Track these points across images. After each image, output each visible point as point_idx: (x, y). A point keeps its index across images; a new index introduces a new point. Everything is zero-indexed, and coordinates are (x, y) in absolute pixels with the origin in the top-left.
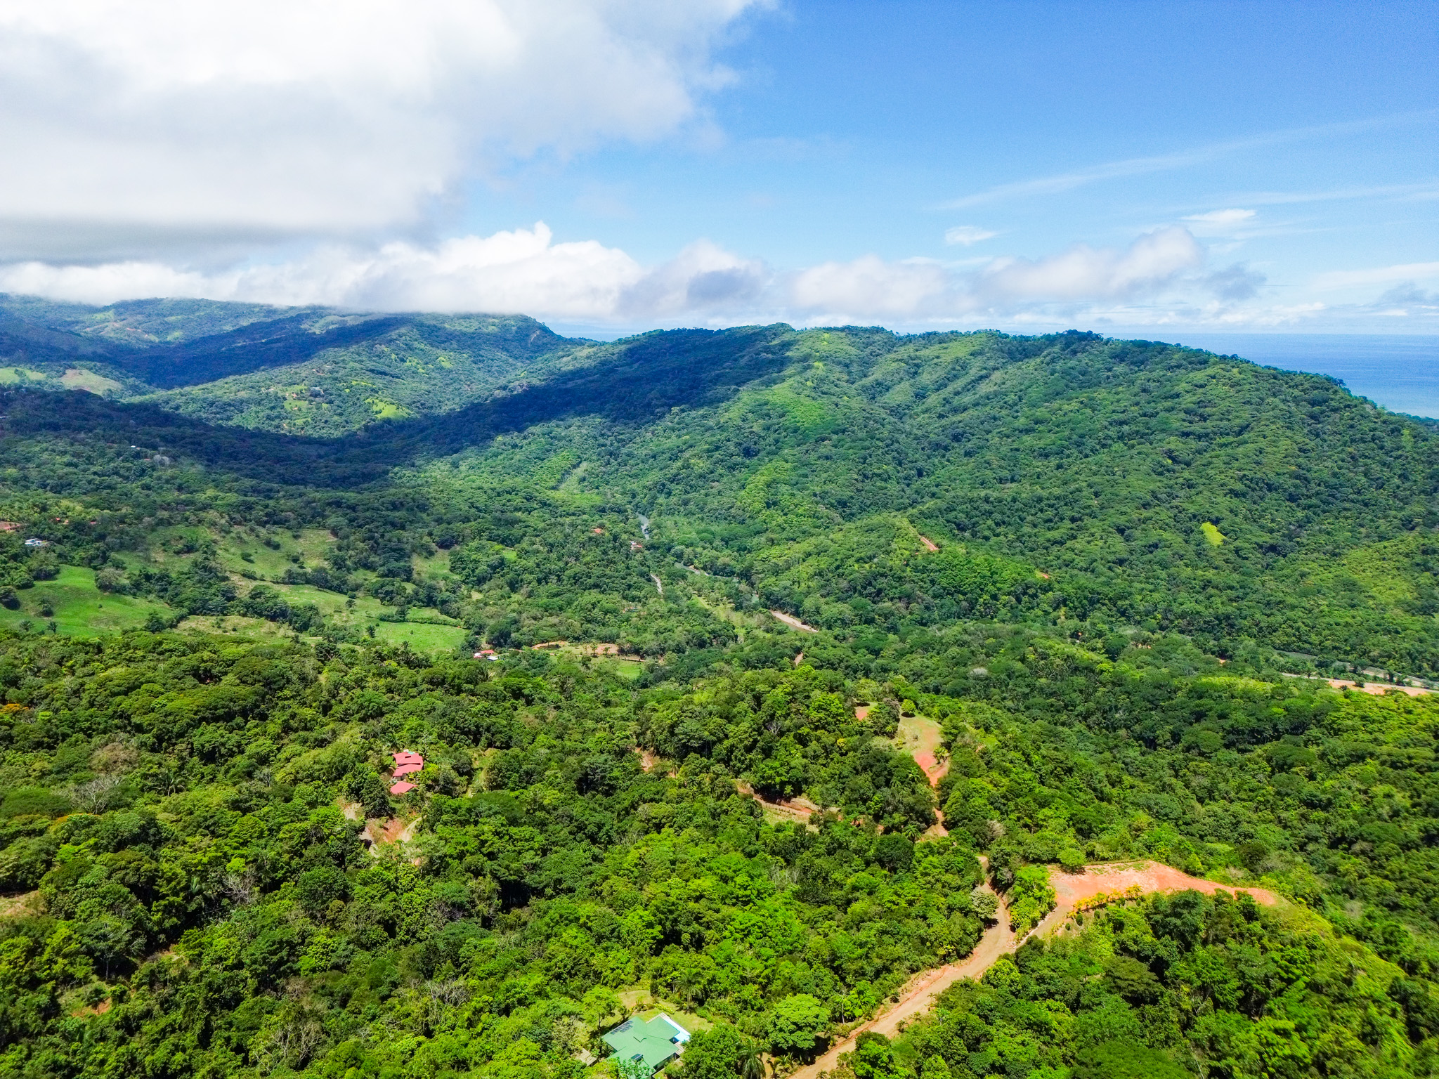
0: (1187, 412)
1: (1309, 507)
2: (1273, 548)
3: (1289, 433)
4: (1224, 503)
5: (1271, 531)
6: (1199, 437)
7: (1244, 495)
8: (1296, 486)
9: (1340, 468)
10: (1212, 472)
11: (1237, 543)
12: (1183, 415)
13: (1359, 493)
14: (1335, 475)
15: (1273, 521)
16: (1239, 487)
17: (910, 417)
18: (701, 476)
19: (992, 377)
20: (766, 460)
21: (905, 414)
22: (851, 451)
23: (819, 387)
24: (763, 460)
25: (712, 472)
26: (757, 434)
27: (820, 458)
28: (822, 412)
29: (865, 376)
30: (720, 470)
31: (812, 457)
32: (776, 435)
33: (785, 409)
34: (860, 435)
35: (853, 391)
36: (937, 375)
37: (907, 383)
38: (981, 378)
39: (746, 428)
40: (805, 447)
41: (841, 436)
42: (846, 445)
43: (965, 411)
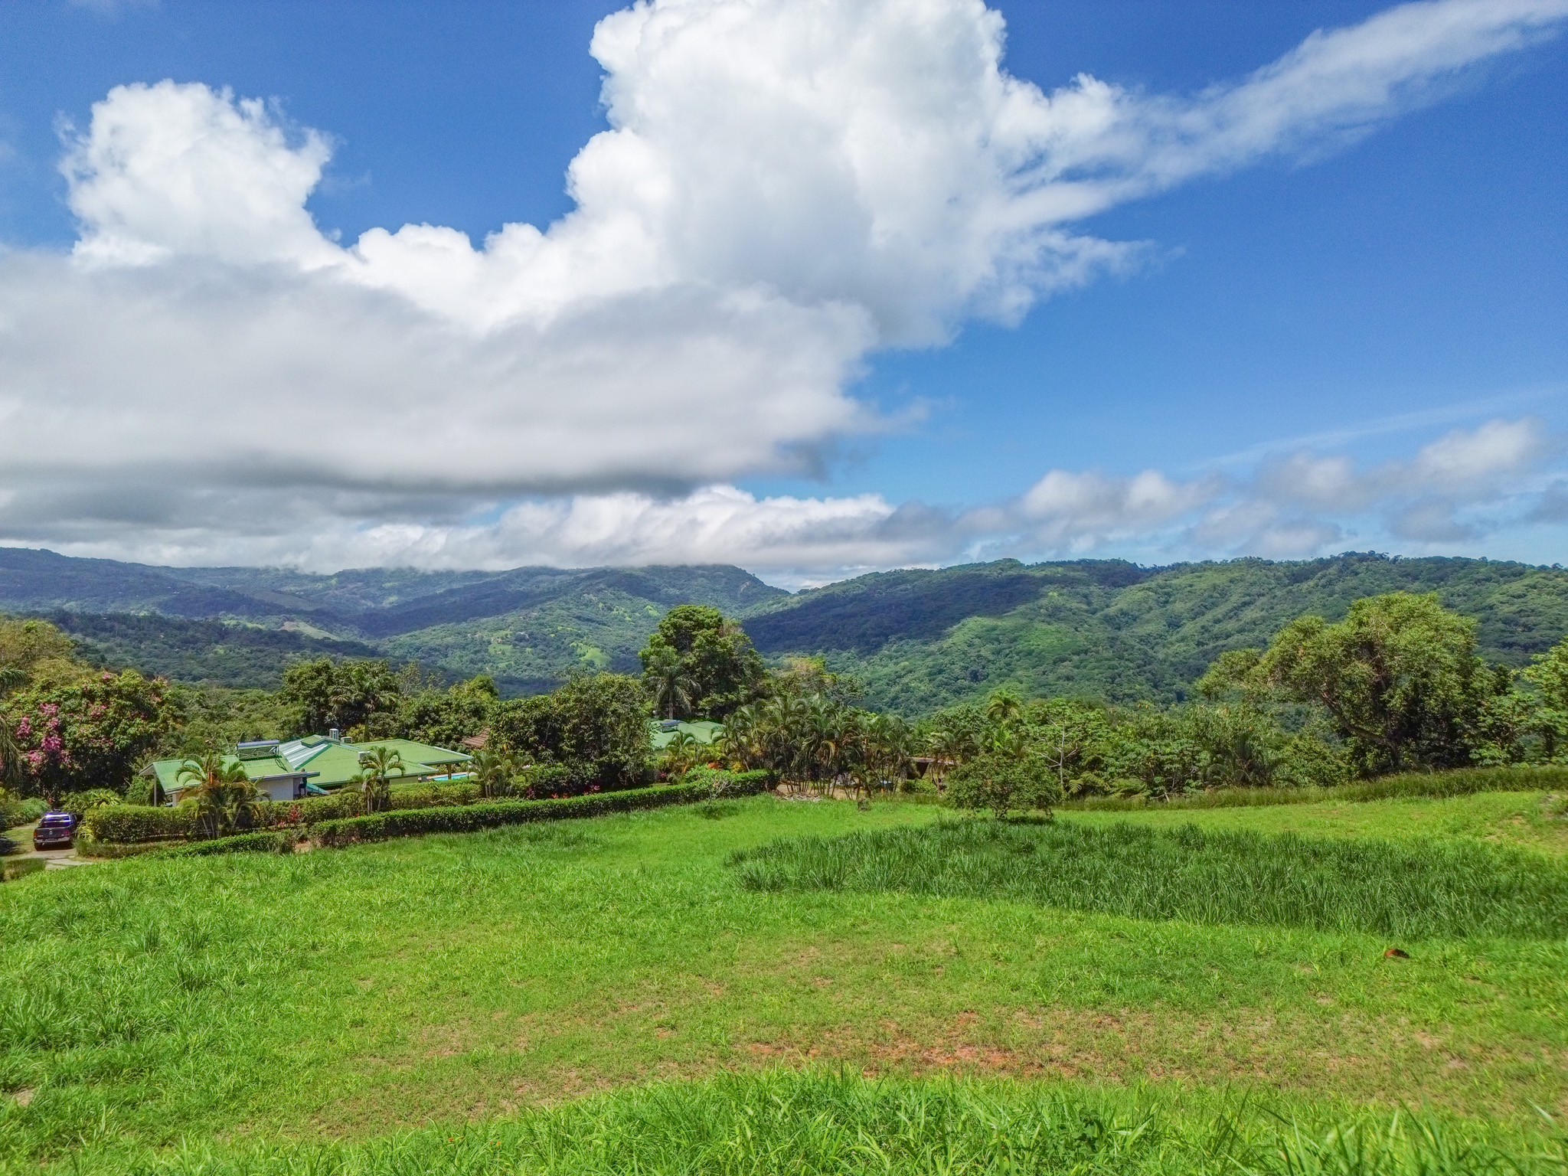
17: (1164, 646)
18: (922, 700)
19: (1258, 603)
20: (997, 682)
21: (1157, 644)
22: (1096, 671)
23: (1055, 614)
24: (993, 681)
25: (935, 696)
26: (986, 658)
27: (1059, 678)
28: (1059, 635)
29: (1108, 606)
30: (944, 694)
31: (1051, 677)
32: (1008, 659)
33: (1016, 634)
34: (1106, 654)
35: (1094, 620)
36: (1192, 603)
37: (1157, 612)
38: (1245, 604)
39: (973, 652)
40: (1042, 668)
41: (1083, 656)
42: (1090, 666)
43: (1228, 636)
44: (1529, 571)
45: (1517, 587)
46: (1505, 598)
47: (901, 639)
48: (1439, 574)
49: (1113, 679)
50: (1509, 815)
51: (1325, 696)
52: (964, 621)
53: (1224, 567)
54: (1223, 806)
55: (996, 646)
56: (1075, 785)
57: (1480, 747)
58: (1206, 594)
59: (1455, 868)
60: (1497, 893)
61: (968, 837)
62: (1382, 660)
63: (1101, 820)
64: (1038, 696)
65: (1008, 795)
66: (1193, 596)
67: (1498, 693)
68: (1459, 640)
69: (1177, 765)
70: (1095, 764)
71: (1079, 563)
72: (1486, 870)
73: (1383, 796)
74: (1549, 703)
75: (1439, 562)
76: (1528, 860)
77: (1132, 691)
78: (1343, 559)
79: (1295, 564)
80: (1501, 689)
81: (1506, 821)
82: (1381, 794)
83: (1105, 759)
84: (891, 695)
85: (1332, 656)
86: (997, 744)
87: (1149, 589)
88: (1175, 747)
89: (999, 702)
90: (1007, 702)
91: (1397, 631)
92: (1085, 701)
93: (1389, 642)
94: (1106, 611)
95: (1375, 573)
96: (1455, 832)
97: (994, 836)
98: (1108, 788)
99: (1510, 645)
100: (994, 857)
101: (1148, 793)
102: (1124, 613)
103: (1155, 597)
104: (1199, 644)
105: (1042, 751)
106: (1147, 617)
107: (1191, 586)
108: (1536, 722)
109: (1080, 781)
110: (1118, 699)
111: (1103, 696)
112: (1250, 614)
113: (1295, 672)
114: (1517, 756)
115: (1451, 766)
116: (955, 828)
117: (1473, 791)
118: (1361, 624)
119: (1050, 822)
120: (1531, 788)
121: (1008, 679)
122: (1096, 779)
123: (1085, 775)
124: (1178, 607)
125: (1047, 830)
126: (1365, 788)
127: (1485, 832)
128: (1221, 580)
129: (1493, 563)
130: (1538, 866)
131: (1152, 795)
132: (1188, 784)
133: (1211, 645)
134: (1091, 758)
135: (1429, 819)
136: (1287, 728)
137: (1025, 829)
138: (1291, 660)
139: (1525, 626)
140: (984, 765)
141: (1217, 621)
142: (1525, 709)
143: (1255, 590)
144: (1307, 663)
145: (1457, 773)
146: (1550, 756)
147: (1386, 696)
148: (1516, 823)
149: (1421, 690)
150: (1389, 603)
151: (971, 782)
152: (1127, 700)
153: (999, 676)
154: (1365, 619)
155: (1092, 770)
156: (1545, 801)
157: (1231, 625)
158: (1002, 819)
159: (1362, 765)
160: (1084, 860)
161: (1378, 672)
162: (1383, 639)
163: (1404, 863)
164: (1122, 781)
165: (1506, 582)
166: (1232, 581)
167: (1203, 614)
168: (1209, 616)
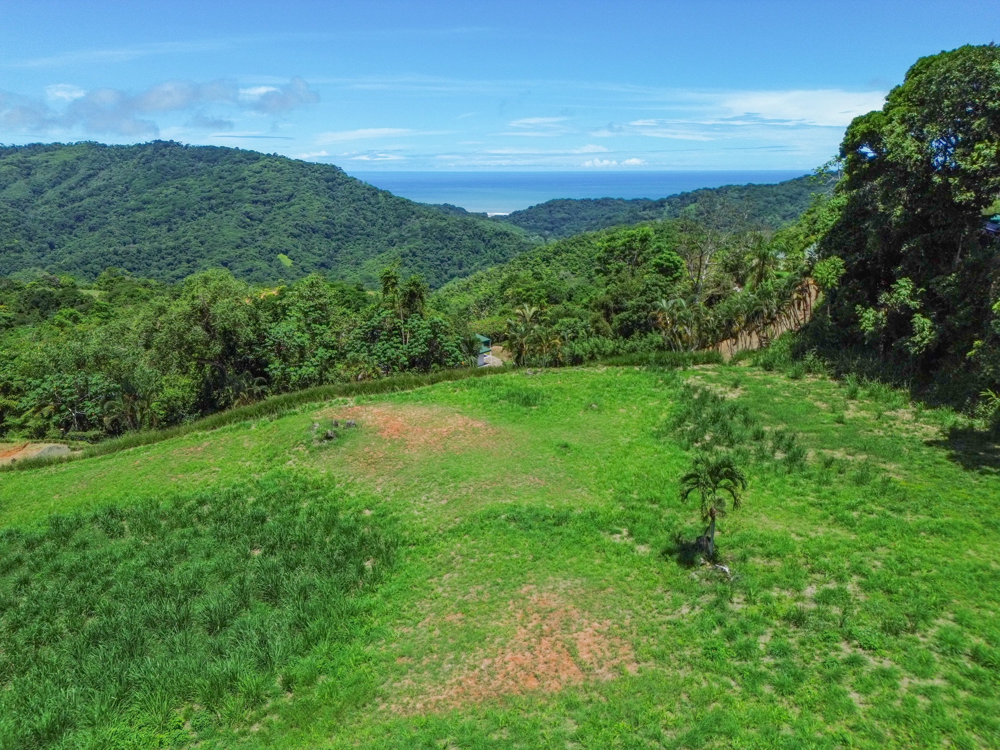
0: (253, 188)
1: (338, 240)
2: (323, 265)
3: (317, 197)
4: (289, 242)
5: (320, 256)
6: (264, 203)
7: (299, 236)
8: (328, 228)
9: (350, 216)
10: (276, 224)
11: (301, 264)
12: (250, 190)
13: (363, 229)
14: (348, 220)
15: (320, 250)
16: (295, 231)
17: (33, 208)
19: (100, 175)
21: (27, 206)
36: (50, 175)
37: (21, 182)
38: (90, 176)
43: (82, 200)
44: (262, 157)
45: (256, 166)
46: (251, 174)
48: (213, 157)
53: (70, 148)
58: (60, 168)
66: (50, 170)
75: (213, 149)
77: (12, 245)
78: (154, 145)
79: (122, 147)
87: (12, 164)
95: (175, 155)
103: (19, 170)
104: (60, 206)
106: (14, 185)
107: (47, 162)
124: (39, 177)
128: (69, 157)
129: (243, 151)
133: (70, 206)
139: (262, 190)
141: (72, 189)
143: (96, 165)
157: (82, 192)
165: (251, 163)
166: (78, 159)
167: (60, 183)
168: (64, 185)
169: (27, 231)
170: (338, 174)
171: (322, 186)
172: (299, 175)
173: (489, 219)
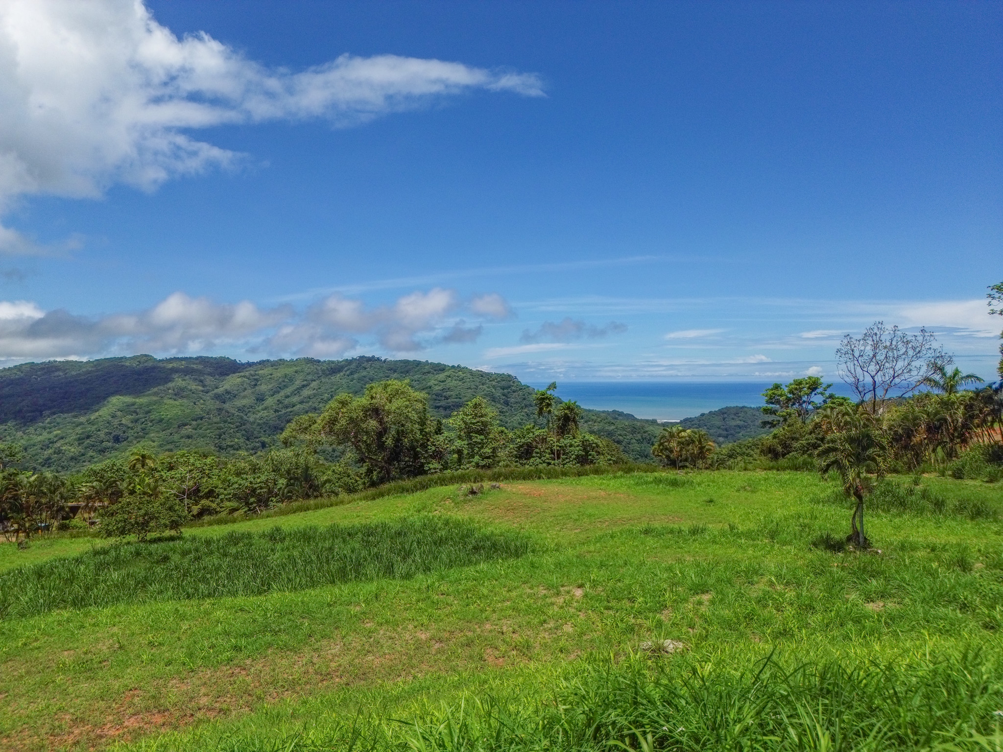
0: (437, 395)
6: (445, 408)
17: (254, 413)
18: (72, 458)
19: (312, 385)
20: (135, 442)
21: (249, 412)
22: (208, 431)
23: (179, 394)
24: (131, 442)
25: (83, 455)
26: (126, 426)
27: (182, 437)
28: (183, 408)
29: (217, 388)
30: (91, 453)
31: (176, 437)
32: (143, 426)
33: (151, 408)
34: (215, 420)
35: (207, 397)
36: (272, 385)
37: (249, 391)
38: (304, 386)
39: (116, 422)
40: (169, 431)
41: (199, 421)
42: (204, 428)
43: (294, 406)
44: (447, 368)
45: (442, 376)
46: (436, 382)
47: (54, 413)
48: (406, 369)
49: (220, 436)
50: (444, 499)
51: (353, 440)
52: (110, 399)
53: (292, 363)
54: (294, 512)
55: (134, 416)
56: (196, 509)
57: (429, 463)
58: (281, 380)
59: (421, 532)
60: (440, 542)
61: (117, 558)
62: (382, 418)
63: (216, 532)
64: (166, 450)
65: (148, 522)
66: (272, 381)
67: (437, 434)
68: (419, 406)
69: (265, 490)
70: (211, 494)
71: (197, 358)
72: (434, 531)
73: (383, 496)
74: (460, 437)
75: (406, 362)
76: (453, 522)
77: (232, 443)
78: (358, 360)
79: (333, 362)
80: (439, 431)
81: (442, 503)
82: (382, 495)
83: (217, 490)
84: (46, 457)
85: (357, 417)
86: (138, 487)
87: (244, 376)
88: (263, 478)
89: (137, 457)
90: (143, 456)
91: (390, 402)
92: (201, 450)
93: (386, 408)
94: (216, 391)
95: (375, 368)
96: (419, 511)
97: (138, 554)
98: (218, 509)
99: (438, 407)
100: (139, 569)
101: (246, 509)
102: (228, 392)
103: (248, 381)
104: (276, 411)
105: (172, 489)
106: (242, 394)
107: (271, 375)
108: (454, 447)
109: (199, 506)
110: (223, 449)
111: (213, 448)
112: (306, 392)
113: (337, 427)
114: (445, 467)
115: (415, 475)
116: (105, 552)
117: (427, 488)
118: (372, 398)
119: (180, 538)
120: (453, 484)
121: (144, 440)
122: (211, 504)
123: (203, 502)
124: (263, 388)
125: (178, 544)
126: (374, 492)
127: (433, 510)
128: (290, 371)
129: (431, 363)
130: (458, 525)
131: (249, 510)
132: (272, 501)
133: (284, 411)
134: (207, 490)
135: (406, 506)
136: (327, 460)
137: (162, 545)
138: (335, 421)
139: (445, 397)
140: (129, 504)
141: (287, 397)
142: (450, 441)
143: (310, 377)
144: (343, 422)
145: (419, 478)
146: (460, 465)
147: (384, 439)
148: (447, 502)
149: (401, 434)
150: (386, 386)
151: (119, 517)
152: (229, 449)
153: (136, 438)
154: (374, 395)
155: (207, 498)
156: (460, 490)
157: (295, 399)
158: (143, 541)
159: (371, 479)
160: (207, 561)
161: (381, 425)
162: (383, 406)
163: (396, 533)
164: (228, 504)
165: (437, 374)
166: (296, 372)
167: (279, 392)
168: (282, 393)
169: (246, 431)
170: (514, 382)
171: (498, 393)
172: (478, 384)
173: (658, 425)
